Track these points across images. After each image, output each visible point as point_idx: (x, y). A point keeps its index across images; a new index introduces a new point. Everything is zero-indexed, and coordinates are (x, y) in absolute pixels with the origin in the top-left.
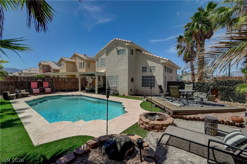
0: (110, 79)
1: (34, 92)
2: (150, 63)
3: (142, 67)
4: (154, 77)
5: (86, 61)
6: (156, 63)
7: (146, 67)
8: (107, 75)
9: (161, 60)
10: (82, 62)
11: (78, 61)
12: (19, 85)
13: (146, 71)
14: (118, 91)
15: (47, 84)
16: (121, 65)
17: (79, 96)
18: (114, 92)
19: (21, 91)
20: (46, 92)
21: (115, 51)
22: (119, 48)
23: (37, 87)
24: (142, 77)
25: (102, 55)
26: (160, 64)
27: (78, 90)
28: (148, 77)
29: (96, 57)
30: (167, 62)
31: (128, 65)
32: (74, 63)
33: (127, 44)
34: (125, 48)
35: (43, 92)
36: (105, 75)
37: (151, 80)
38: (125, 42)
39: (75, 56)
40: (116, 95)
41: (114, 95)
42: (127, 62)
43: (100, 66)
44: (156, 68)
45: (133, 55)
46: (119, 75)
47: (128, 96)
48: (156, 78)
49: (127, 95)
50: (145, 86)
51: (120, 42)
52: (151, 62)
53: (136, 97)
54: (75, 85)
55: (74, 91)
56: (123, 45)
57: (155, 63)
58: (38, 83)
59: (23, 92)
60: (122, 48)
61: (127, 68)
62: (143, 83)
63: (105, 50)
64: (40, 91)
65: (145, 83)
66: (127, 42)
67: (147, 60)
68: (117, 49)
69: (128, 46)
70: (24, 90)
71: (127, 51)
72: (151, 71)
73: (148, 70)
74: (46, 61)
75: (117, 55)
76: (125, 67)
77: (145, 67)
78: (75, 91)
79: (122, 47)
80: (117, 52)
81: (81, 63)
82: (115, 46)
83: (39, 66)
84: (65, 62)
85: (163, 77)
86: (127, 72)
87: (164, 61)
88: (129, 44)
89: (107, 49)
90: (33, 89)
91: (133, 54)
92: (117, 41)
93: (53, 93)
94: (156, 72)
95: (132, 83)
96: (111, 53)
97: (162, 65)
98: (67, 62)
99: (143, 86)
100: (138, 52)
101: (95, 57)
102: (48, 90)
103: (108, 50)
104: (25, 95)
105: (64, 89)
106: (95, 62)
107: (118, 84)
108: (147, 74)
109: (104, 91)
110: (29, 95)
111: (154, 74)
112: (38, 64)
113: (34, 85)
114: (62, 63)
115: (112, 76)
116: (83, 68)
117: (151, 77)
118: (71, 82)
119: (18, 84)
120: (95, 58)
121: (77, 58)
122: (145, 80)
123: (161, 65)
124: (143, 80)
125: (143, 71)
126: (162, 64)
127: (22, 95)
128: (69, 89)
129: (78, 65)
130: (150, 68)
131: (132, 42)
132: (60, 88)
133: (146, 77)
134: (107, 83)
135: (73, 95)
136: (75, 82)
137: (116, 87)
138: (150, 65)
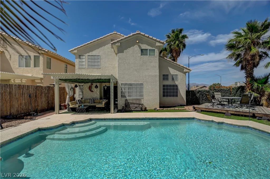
0: (127, 88)
3: (163, 75)
4: (177, 86)
6: (179, 72)
7: (168, 75)
10: (32, 54)
13: (167, 79)
16: (147, 69)
22: (144, 46)
24: (162, 86)
25: (92, 51)
26: (183, 73)
28: (170, 86)
29: (78, 51)
33: (158, 44)
34: (154, 48)
37: (173, 89)
38: (155, 40)
42: (158, 66)
43: (87, 67)
44: (179, 77)
46: (145, 83)
48: (179, 87)
49: (158, 108)
50: (167, 96)
51: (146, 38)
52: (173, 70)
57: (178, 71)
60: (149, 48)
62: (164, 92)
65: (167, 92)
67: (169, 68)
68: (140, 47)
71: (156, 52)
72: (173, 79)
73: (170, 78)
75: (140, 55)
77: (166, 75)
79: (149, 46)
80: (140, 51)
82: (137, 42)
87: (187, 70)
88: (161, 45)
89: (121, 43)
92: (142, 36)
94: (179, 81)
99: (164, 96)
101: (76, 51)
107: (142, 96)
108: (169, 82)
111: (177, 83)
116: (35, 66)
117: (174, 86)
122: (167, 89)
124: (164, 89)
125: (164, 79)
130: (172, 77)
133: (167, 86)
134: (122, 93)
138: (172, 73)
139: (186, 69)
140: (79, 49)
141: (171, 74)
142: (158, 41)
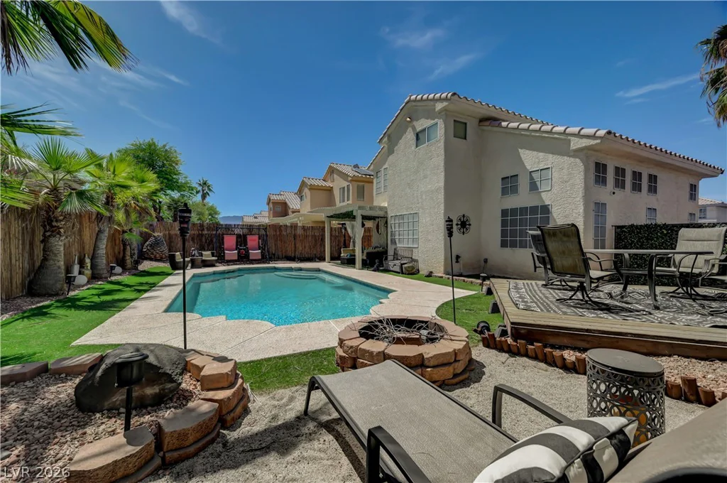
0: (397, 225)
1: (227, 258)
2: (531, 160)
3: (503, 179)
4: (545, 209)
5: (354, 179)
6: (555, 156)
7: (517, 175)
8: (390, 214)
9: (572, 138)
10: (345, 184)
11: (338, 184)
12: (206, 242)
13: (514, 190)
14: (416, 261)
15: (254, 240)
17: (313, 271)
18: (402, 264)
19: (204, 253)
20: (251, 258)
21: (409, 136)
22: (421, 124)
23: (235, 247)
24: (499, 214)
26: (570, 156)
27: (322, 259)
28: (523, 210)
29: (374, 165)
30: (598, 141)
31: (443, 174)
32: (330, 190)
33: (439, 106)
34: (436, 120)
35: (244, 258)
36: (386, 212)
37: (533, 222)
38: (434, 100)
39: (332, 171)
40: (408, 274)
41: (403, 273)
43: (382, 190)
44: (555, 174)
45: (465, 138)
46: (421, 210)
47: (442, 277)
48: (556, 213)
49: (439, 271)
50: (513, 245)
51: (419, 104)
52: (535, 153)
53: (464, 281)
54: (321, 245)
55: (315, 261)
56: (430, 114)
57: (551, 156)
58: (237, 238)
59: (207, 255)
60: (428, 123)
61: (442, 184)
62: (504, 233)
63: (386, 139)
64: (239, 256)
65: (513, 233)
66: (440, 100)
67: (520, 150)
68: (414, 128)
69: (445, 110)
70: (209, 253)
71: (440, 129)
72: (534, 187)
73: (523, 184)
74: (282, 193)
75: (414, 147)
76: (437, 181)
77: (512, 176)
78: (318, 260)
79: (427, 119)
80: (415, 138)
81: (344, 188)
82: (408, 122)
83: (268, 204)
84: (310, 189)
85: (582, 208)
86: (441, 197)
87: (584, 140)
88: (445, 104)
89: (389, 136)
90: (226, 252)
91: (467, 138)
92: (414, 104)
93: (264, 263)
94: (556, 189)
95: (463, 233)
96: (399, 145)
97: (578, 160)
98: (312, 188)
99: (504, 244)
100: (487, 127)
102: (255, 253)
103: (392, 138)
104: (208, 263)
105: (293, 255)
106: (372, 183)
107: (417, 240)
108: (522, 199)
109: (377, 261)
110: (217, 264)
111: (547, 199)
112: (266, 201)
113: (230, 241)
114: (304, 194)
115: (402, 216)
116: (348, 201)
117: (534, 210)
118: (310, 238)
119: (204, 239)
120: (372, 171)
121: (335, 176)
122: (514, 223)
123: (572, 159)
124: (504, 223)
125: (505, 192)
126: (577, 153)
127: (203, 261)
128: (307, 256)
129: (337, 193)
130: (532, 178)
131: (454, 94)
132: (284, 251)
133: (514, 211)
134: (391, 236)
135: (300, 269)
136: (320, 238)
137: (411, 249)
138: (528, 167)
139: (577, 139)
140: (375, 162)
141: (528, 170)
142: (437, 100)
